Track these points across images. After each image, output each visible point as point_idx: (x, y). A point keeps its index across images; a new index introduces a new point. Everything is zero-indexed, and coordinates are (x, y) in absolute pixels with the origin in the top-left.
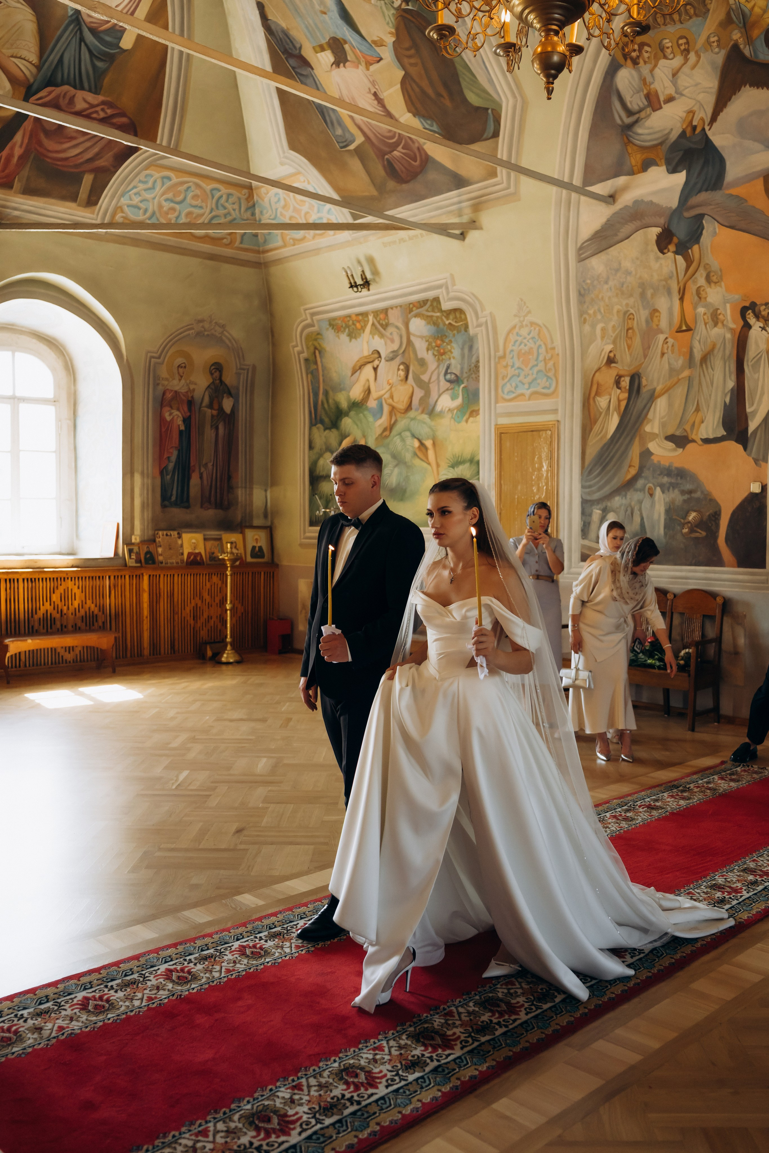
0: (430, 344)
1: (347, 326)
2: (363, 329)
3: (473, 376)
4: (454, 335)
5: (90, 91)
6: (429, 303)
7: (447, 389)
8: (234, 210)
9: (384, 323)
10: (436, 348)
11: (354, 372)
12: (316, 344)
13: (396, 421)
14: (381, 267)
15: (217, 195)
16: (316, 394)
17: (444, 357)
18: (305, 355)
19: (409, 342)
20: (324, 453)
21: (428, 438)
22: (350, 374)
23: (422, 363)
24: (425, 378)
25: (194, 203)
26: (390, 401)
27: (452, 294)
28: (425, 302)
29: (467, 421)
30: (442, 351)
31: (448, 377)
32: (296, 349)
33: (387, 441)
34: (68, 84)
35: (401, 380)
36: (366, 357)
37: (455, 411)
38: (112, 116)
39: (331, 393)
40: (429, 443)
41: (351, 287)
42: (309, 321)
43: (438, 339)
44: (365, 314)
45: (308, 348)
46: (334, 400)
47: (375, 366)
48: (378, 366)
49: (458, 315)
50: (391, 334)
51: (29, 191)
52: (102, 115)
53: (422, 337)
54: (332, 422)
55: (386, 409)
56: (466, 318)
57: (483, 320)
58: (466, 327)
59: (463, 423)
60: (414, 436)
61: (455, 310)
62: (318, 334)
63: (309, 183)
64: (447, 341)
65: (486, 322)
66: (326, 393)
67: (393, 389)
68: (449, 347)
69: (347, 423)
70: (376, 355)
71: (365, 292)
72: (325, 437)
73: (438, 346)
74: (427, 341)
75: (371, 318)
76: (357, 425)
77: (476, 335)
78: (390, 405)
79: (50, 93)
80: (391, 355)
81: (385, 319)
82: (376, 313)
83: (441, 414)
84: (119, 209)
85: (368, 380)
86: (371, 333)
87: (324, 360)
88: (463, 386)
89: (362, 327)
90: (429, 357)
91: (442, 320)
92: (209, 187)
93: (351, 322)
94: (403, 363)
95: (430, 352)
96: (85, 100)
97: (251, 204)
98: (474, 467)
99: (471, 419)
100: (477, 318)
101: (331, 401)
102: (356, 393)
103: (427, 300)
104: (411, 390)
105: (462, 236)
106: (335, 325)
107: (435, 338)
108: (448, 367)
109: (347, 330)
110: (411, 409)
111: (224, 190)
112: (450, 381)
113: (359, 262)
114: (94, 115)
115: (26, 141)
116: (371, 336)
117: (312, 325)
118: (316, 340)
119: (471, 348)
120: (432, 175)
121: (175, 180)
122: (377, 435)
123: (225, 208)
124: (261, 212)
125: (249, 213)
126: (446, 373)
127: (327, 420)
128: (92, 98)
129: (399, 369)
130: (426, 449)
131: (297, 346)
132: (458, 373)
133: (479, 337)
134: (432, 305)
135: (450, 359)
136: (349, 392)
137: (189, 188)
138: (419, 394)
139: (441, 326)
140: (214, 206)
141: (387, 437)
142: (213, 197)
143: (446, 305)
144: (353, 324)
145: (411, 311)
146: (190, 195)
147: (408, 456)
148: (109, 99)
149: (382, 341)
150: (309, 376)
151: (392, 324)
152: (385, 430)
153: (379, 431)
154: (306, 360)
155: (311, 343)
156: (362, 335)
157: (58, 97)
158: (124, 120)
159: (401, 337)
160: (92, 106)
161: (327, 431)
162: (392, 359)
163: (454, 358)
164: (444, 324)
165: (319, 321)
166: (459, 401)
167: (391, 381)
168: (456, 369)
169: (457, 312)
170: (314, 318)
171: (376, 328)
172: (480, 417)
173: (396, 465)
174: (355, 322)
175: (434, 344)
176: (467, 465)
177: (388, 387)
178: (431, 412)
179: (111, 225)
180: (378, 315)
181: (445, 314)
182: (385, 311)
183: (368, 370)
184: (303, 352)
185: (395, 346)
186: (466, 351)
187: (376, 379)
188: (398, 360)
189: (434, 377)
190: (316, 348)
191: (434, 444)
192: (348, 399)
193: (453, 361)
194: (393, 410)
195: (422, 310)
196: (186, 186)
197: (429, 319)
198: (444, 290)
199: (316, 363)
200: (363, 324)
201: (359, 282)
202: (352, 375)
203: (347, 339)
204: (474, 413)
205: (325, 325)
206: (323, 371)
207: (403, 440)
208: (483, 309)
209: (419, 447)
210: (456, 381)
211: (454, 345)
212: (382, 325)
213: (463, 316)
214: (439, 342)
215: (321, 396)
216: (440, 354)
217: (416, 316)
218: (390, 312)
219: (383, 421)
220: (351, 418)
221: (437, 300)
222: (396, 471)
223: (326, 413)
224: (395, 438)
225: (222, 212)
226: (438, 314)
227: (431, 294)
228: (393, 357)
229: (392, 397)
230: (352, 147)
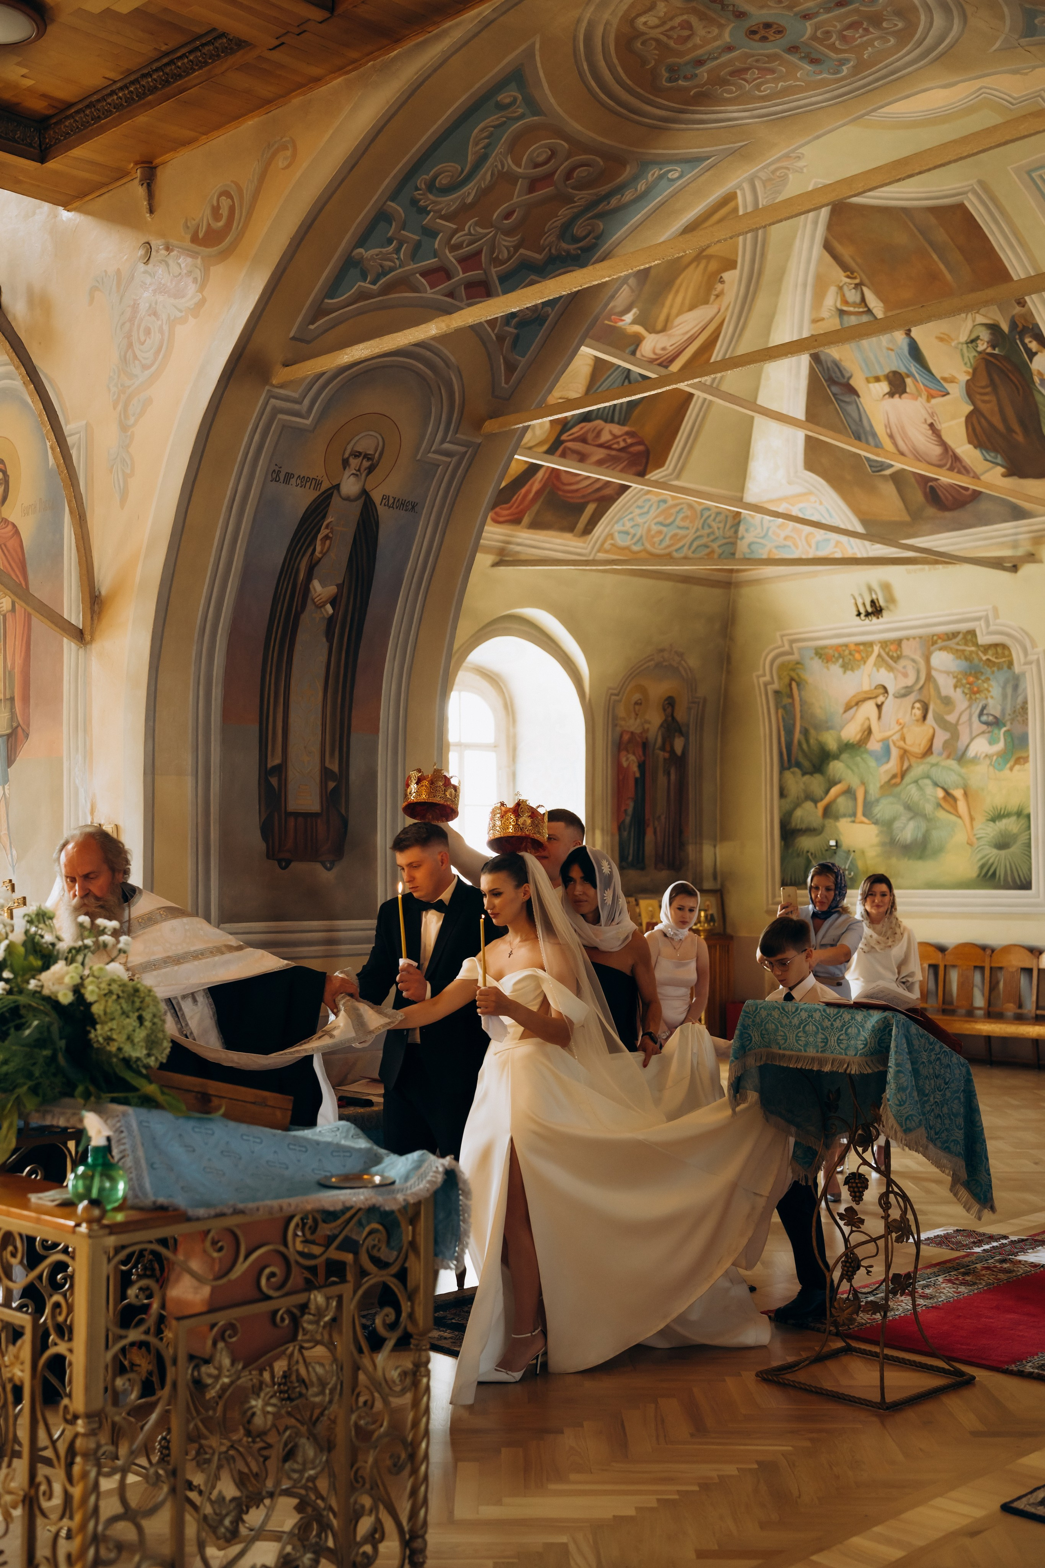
0: (959, 681)
1: (841, 656)
2: (864, 660)
3: (1019, 718)
4: (993, 672)
5: (618, 423)
6: (961, 636)
7: (983, 733)
8: (718, 528)
9: (895, 655)
10: (968, 686)
11: (848, 708)
12: (793, 674)
13: (909, 767)
14: (898, 593)
15: (706, 514)
16: (790, 732)
17: (978, 696)
18: (776, 686)
19: (929, 677)
20: (803, 802)
21: (957, 787)
22: (841, 710)
23: (947, 702)
24: (951, 718)
25: (682, 524)
26: (901, 743)
27: (992, 628)
28: (955, 635)
29: (1011, 769)
30: (975, 689)
31: (984, 718)
32: (762, 680)
33: (898, 789)
34: (601, 418)
35: (917, 721)
36: (866, 692)
37: (995, 758)
38: (632, 445)
39: (812, 732)
40: (958, 793)
41: (859, 614)
42: (787, 648)
43: (970, 674)
44: (870, 644)
45: (780, 678)
46: (817, 740)
47: (879, 703)
48: (883, 703)
49: (999, 650)
50: (904, 667)
51: (535, 525)
52: (622, 444)
53: (948, 673)
54: (814, 766)
55: (895, 753)
56: (1010, 655)
57: (1034, 657)
58: (1010, 664)
59: (1007, 772)
60: (936, 784)
61: (996, 645)
62: (798, 663)
63: (821, 503)
64: (983, 678)
65: (1038, 661)
66: (805, 732)
67: (905, 730)
68: (986, 685)
69: (836, 767)
70: (882, 691)
71: (874, 620)
72: (804, 783)
73: (970, 684)
74: (954, 677)
75: (876, 649)
76: (852, 771)
77: (1024, 674)
78: (900, 748)
79: (582, 428)
80: (903, 691)
81: (896, 651)
82: (884, 644)
83: (975, 760)
84: (611, 536)
85: (868, 719)
86: (875, 665)
87: (803, 693)
88: (1004, 729)
89: (863, 658)
90: (957, 696)
91: (977, 655)
92: (700, 507)
93: (847, 652)
94: (919, 701)
95: (959, 690)
96: (611, 432)
97: (737, 521)
98: (1023, 821)
99: (1017, 767)
100: (1026, 654)
101: (812, 741)
102: (851, 732)
103: (958, 633)
104: (931, 731)
105: (1015, 568)
106: (822, 654)
107: (966, 674)
108: (984, 708)
109: (841, 661)
110: (932, 753)
112: (987, 723)
113: (870, 590)
114: (615, 446)
115: (547, 476)
116: (875, 669)
117: (791, 653)
118: (793, 670)
119: (1016, 687)
120: (983, 506)
121: (671, 502)
122: (883, 782)
123: (710, 527)
124: (747, 530)
125: (733, 530)
126: (981, 714)
127: (806, 764)
128: (617, 429)
129: (913, 708)
130: (955, 799)
131: (764, 675)
132: (998, 715)
133: (1028, 675)
134: (965, 638)
135: (987, 698)
136: (840, 731)
137: (682, 509)
138: (942, 737)
139: (976, 661)
140: (700, 526)
141: (896, 785)
142: (702, 516)
143: (983, 639)
144: (850, 654)
145: (934, 643)
146: (681, 515)
147: (929, 808)
148: (633, 429)
149: (891, 675)
150: (780, 711)
151: (907, 657)
152: (894, 776)
153: (885, 778)
154: (777, 693)
155: (785, 673)
156: (862, 667)
157: (587, 432)
158: (640, 448)
159: (918, 672)
160: (615, 437)
161: (807, 777)
162: (904, 696)
163: (992, 697)
164: (981, 659)
165: (800, 649)
166: (1000, 746)
167: (901, 721)
168: (995, 708)
169: (1000, 648)
170: (794, 645)
171: (883, 660)
172: (1030, 765)
173: (911, 819)
174: (853, 652)
175: (964, 681)
176: (1013, 819)
177: (897, 728)
178: (961, 758)
180: (887, 646)
181: (982, 649)
182: (899, 642)
183: (868, 709)
184: (772, 682)
185: (910, 681)
186: (1009, 691)
187: (879, 717)
188: (912, 697)
189: (965, 718)
190: (792, 679)
191: (966, 794)
192: (839, 739)
193: (990, 701)
194: (905, 754)
195: (952, 643)
196: (678, 508)
197: (959, 654)
198: (982, 623)
199: (791, 696)
200: (864, 655)
201: (871, 609)
202: (845, 712)
203: (840, 671)
204: (1022, 760)
205: (812, 653)
206: (801, 706)
207: (921, 789)
208: (1034, 645)
209: (944, 798)
210: (997, 723)
211: (993, 683)
212: (892, 658)
213: (1006, 653)
214: (971, 679)
215: (797, 735)
216: (973, 693)
217: (940, 649)
218: (904, 644)
219: (892, 765)
220: (841, 761)
221: (972, 633)
222: (912, 825)
223: (805, 755)
224: (909, 787)
225: (707, 531)
226: (973, 649)
227: (964, 627)
228: (905, 693)
229: (903, 739)
230: (888, 472)
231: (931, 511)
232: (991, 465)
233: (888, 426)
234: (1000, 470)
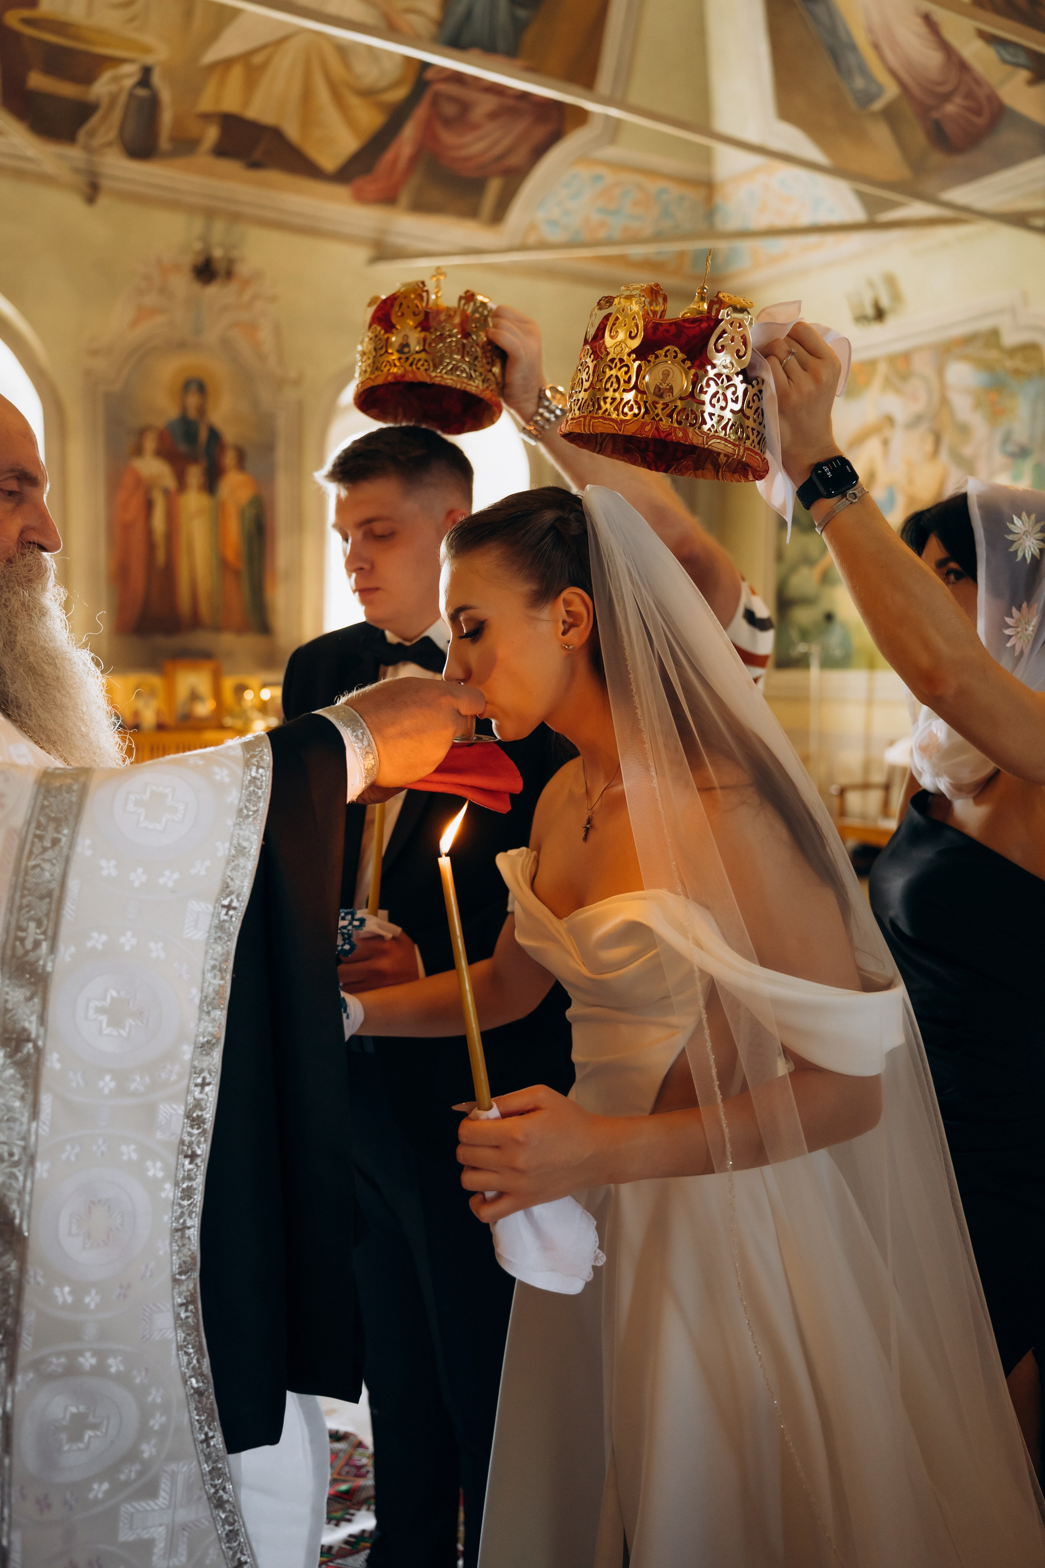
0: (978, 399)
2: (869, 383)
4: (1021, 385)
6: (981, 338)
7: (1004, 469)
8: (686, 218)
9: (904, 373)
10: (989, 406)
11: (850, 447)
14: (906, 287)
17: (1001, 419)
19: (944, 401)
20: (799, 566)
23: (964, 430)
24: (967, 451)
25: (633, 211)
26: (908, 489)
27: (1020, 322)
28: (974, 337)
30: (998, 410)
31: (1008, 448)
35: (928, 458)
36: (872, 424)
41: (858, 320)
43: (993, 391)
44: (875, 362)
47: (886, 438)
48: (889, 438)
49: (1030, 353)
50: (914, 388)
51: (419, 207)
53: (965, 391)
58: (1042, 371)
61: (1026, 347)
64: (1008, 393)
67: (914, 472)
68: (1011, 403)
70: (887, 422)
71: (878, 327)
72: (801, 544)
73: (992, 402)
74: (973, 396)
75: (883, 369)
78: (907, 495)
80: (912, 421)
81: (905, 367)
82: (892, 359)
84: (532, 227)
85: (873, 460)
86: (881, 388)
88: (1030, 462)
89: (867, 381)
90: (977, 422)
91: (1002, 362)
92: (653, 186)
94: (931, 431)
95: (978, 413)
103: (978, 334)
104: (943, 471)
107: (987, 390)
108: (1008, 433)
111: (674, 190)
112: (1011, 454)
113: (871, 284)
116: (881, 395)
121: (610, 180)
123: (673, 216)
125: (707, 222)
126: (1004, 442)
129: (923, 441)
132: (1025, 443)
134: (986, 340)
135: (1012, 421)
137: (627, 190)
139: (1000, 371)
140: (659, 215)
143: (1010, 339)
145: (948, 352)
146: (628, 201)
148: (531, 63)
149: (899, 401)
151: (917, 374)
156: (866, 393)
159: (930, 392)
161: (804, 536)
163: (1018, 419)
164: (1006, 369)
167: (910, 459)
168: (1021, 433)
169: (1030, 348)
171: (890, 381)
175: (985, 400)
177: (906, 467)
179: (523, 248)
180: (893, 362)
181: (1007, 353)
182: (906, 356)
183: (873, 446)
185: (919, 406)
187: (885, 457)
188: (923, 427)
189: (984, 450)
193: (1016, 424)
195: (971, 350)
196: (623, 188)
197: (980, 364)
198: (1008, 316)
200: (869, 377)
201: (870, 311)
210: (1020, 454)
211: (1020, 399)
212: (900, 377)
214: (994, 396)
216: (995, 415)
217: (956, 359)
218: (914, 357)
221: (995, 332)
226: (993, 354)
227: (984, 325)
228: (915, 422)
229: (911, 481)
230: (878, 105)
231: (937, 158)
232: (1009, 68)
233: (870, 30)
234: (1024, 75)
